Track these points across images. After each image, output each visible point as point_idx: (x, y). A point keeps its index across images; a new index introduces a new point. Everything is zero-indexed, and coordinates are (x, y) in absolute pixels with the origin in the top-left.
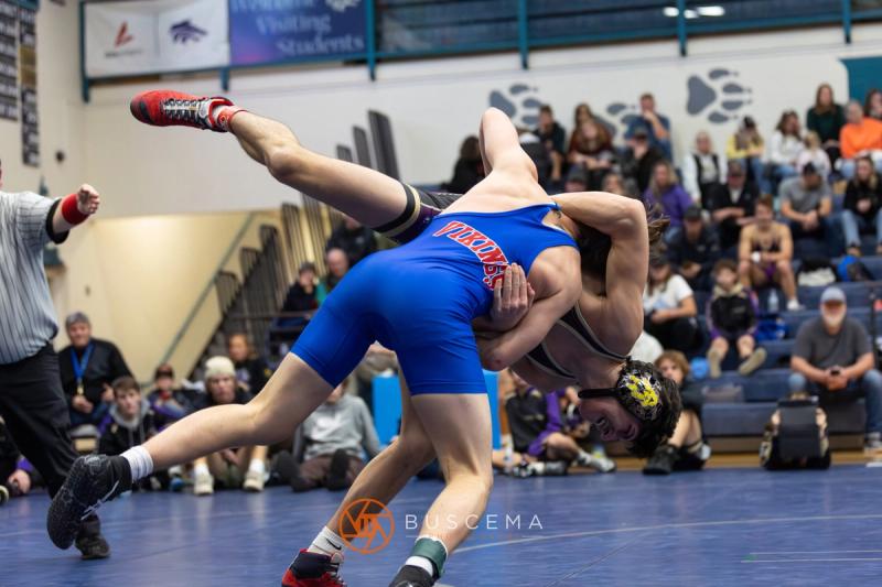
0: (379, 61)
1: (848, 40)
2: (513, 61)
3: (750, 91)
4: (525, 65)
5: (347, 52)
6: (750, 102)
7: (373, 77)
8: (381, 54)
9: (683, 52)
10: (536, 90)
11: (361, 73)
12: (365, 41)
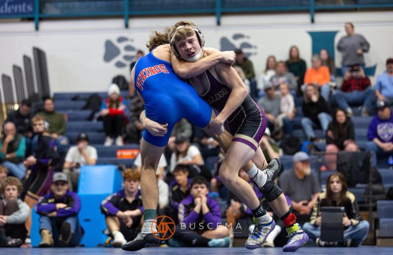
0: (41, 19)
1: (313, 21)
2: (120, 23)
3: (256, 47)
4: (127, 26)
5: (22, 13)
6: (255, 54)
7: (37, 28)
8: (42, 16)
9: (219, 23)
10: (132, 40)
11: (30, 26)
12: (34, 7)
